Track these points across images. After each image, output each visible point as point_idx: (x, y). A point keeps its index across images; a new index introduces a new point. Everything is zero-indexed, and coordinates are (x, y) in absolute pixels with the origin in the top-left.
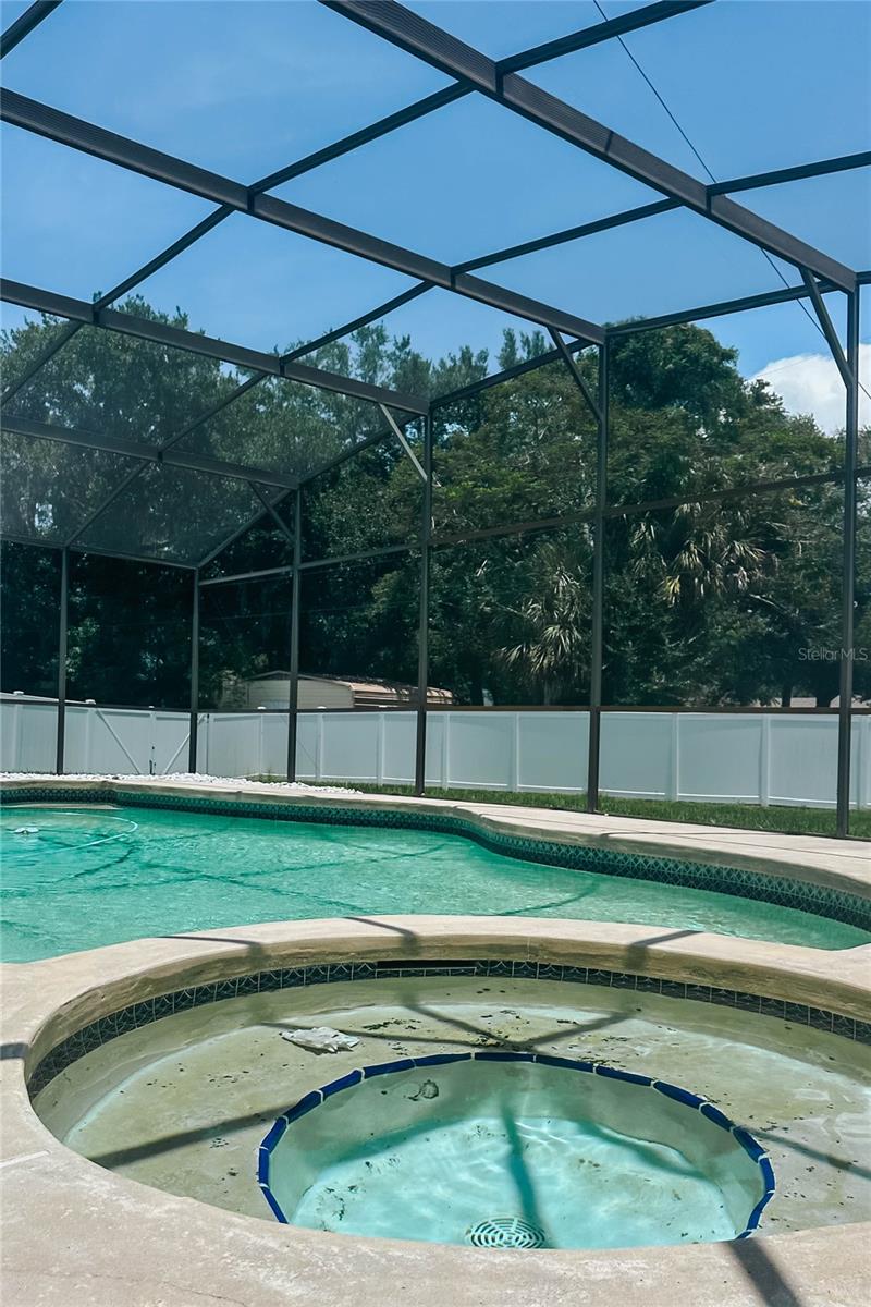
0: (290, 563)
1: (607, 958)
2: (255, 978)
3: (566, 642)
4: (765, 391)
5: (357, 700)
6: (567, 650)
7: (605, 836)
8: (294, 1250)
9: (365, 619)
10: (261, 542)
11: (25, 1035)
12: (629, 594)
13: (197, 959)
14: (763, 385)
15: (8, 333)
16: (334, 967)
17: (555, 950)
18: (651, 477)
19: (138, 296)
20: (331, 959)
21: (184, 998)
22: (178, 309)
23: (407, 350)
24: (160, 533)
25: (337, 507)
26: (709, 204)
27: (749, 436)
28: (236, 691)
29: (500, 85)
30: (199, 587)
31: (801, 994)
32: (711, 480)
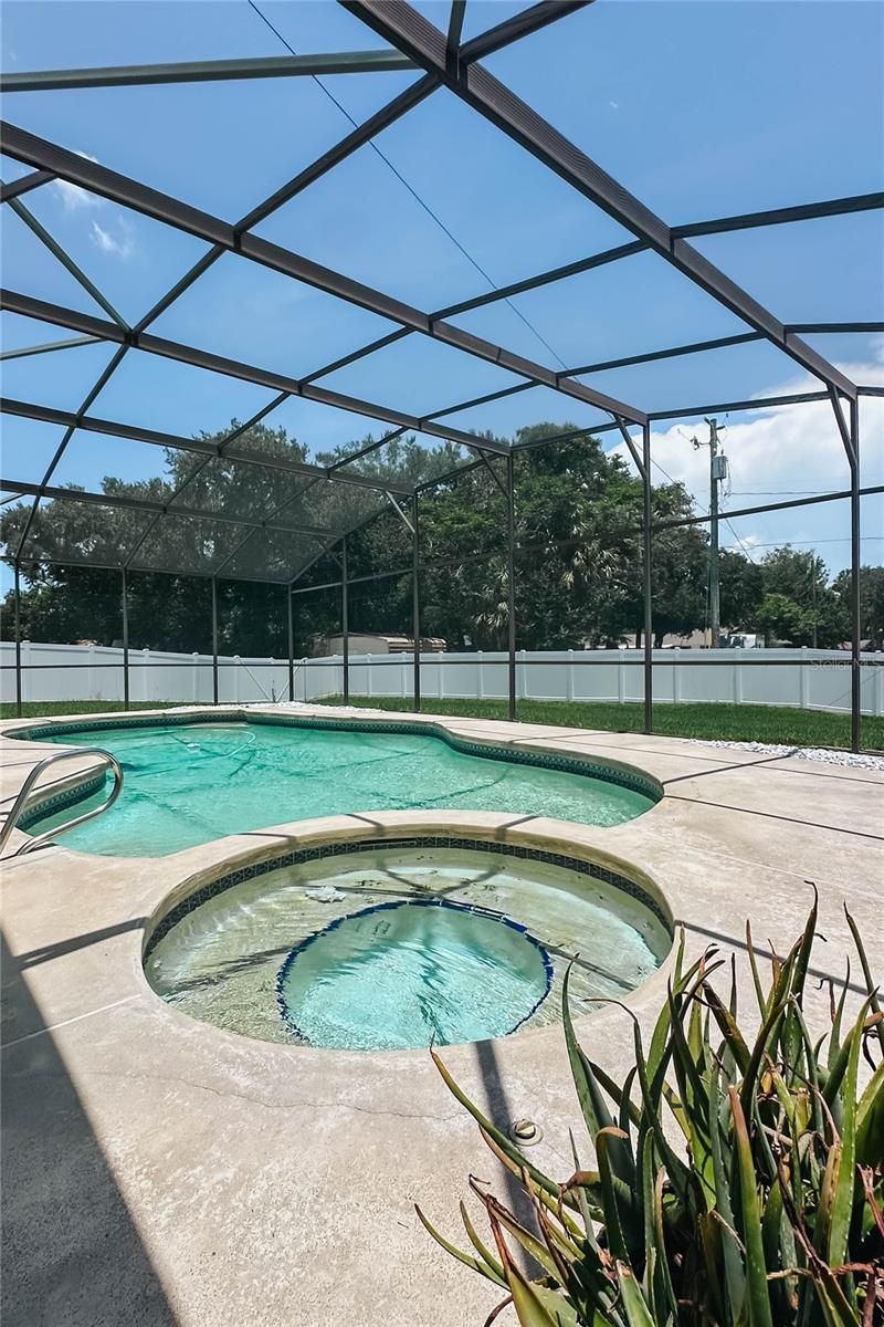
0: (341, 581)
1: (486, 835)
2: (291, 855)
4: (620, 460)
5: (390, 648)
7: (511, 742)
8: (252, 1056)
11: (147, 913)
12: (545, 582)
13: (253, 850)
14: (618, 457)
16: (336, 845)
17: (459, 831)
18: (554, 515)
20: (334, 842)
21: (238, 876)
24: (275, 556)
25: (378, 536)
26: (558, 384)
27: (610, 489)
28: (322, 645)
29: (431, 328)
30: (293, 595)
31: (584, 856)
32: (589, 515)
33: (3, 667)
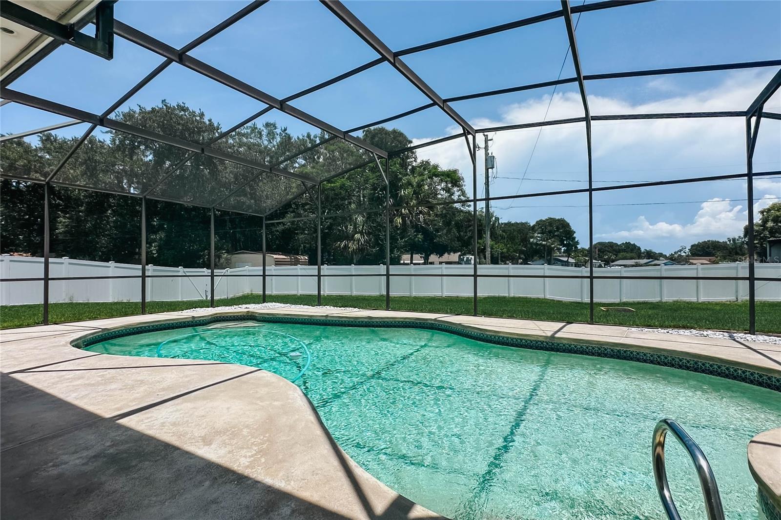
3: (362, 240)
5: (276, 261)
6: (363, 242)
9: (278, 231)
10: (236, 201)
15: (120, 113)
19: (183, 103)
22: (200, 109)
23: (286, 132)
30: (266, 224)
32: (409, 184)
33: (2, 280)
